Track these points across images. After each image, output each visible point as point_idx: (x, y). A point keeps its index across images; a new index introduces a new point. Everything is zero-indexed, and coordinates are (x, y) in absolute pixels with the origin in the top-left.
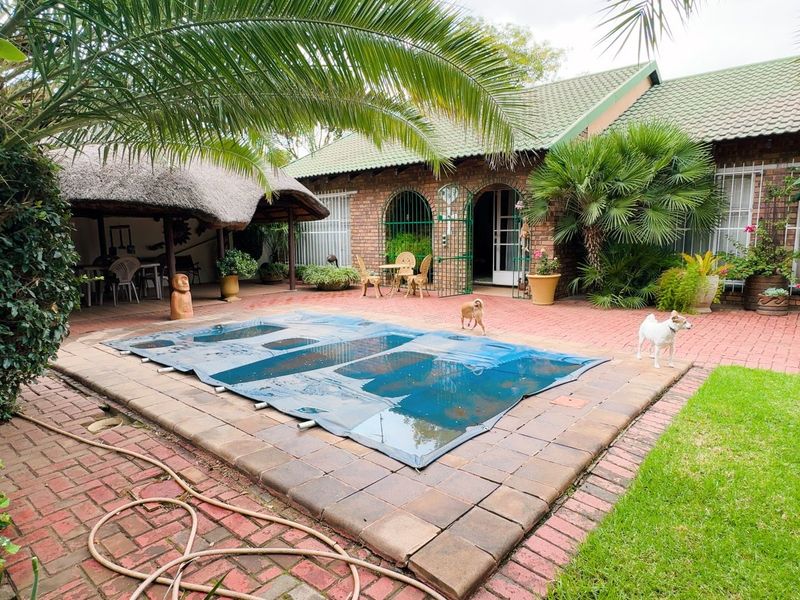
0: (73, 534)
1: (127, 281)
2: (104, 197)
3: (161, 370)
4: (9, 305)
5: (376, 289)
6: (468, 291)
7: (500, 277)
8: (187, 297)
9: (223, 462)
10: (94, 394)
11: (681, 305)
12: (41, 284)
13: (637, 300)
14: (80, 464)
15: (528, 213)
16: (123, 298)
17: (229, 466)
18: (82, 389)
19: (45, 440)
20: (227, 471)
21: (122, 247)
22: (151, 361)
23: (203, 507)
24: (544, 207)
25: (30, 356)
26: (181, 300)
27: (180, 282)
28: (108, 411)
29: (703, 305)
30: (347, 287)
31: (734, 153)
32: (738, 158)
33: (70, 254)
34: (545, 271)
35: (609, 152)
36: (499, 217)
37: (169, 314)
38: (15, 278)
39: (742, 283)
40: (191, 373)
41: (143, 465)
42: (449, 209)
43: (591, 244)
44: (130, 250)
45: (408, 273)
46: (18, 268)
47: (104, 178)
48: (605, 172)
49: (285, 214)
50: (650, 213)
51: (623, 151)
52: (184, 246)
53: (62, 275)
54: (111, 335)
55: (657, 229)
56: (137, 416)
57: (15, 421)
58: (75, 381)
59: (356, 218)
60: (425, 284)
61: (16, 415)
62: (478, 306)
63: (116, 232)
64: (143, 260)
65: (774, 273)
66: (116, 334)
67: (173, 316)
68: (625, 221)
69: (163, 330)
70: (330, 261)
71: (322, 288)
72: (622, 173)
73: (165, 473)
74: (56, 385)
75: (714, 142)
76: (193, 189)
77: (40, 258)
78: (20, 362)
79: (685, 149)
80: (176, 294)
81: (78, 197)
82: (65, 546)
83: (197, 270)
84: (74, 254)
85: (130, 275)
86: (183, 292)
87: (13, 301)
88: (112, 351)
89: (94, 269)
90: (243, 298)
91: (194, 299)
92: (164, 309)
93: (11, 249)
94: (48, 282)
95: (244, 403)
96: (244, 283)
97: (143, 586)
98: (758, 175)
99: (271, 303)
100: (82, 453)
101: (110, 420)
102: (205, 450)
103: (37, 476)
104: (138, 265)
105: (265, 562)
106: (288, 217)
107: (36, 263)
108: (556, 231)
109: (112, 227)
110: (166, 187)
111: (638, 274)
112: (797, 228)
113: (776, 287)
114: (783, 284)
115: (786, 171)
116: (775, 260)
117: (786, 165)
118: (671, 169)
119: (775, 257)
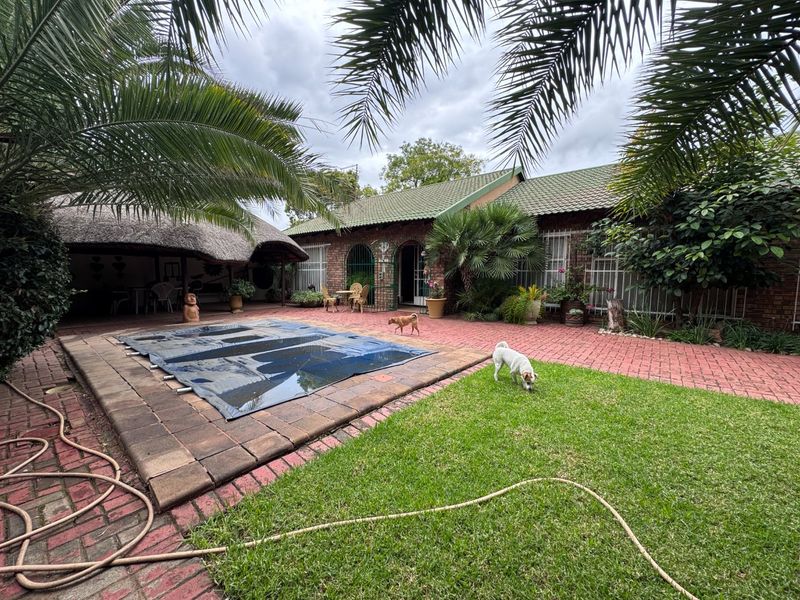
1: (165, 298)
2: (133, 241)
6: (394, 309)
7: (418, 300)
8: (195, 309)
9: (105, 414)
11: (518, 318)
13: (492, 316)
15: (429, 259)
17: (106, 417)
21: (173, 276)
23: (57, 444)
24: (437, 255)
26: (189, 310)
27: (190, 299)
28: (70, 381)
29: (532, 319)
31: (554, 223)
32: (557, 227)
34: (438, 297)
35: (472, 221)
36: (418, 261)
39: (559, 306)
42: (384, 256)
43: (465, 279)
45: (357, 297)
47: (136, 228)
48: (469, 232)
50: (499, 260)
51: (482, 221)
52: (217, 277)
54: (127, 332)
55: (502, 270)
56: (85, 383)
59: (330, 261)
61: (3, 381)
62: (415, 317)
65: (576, 299)
67: (185, 321)
68: (482, 264)
70: (310, 288)
72: (480, 234)
73: (59, 422)
75: (539, 216)
79: (523, 219)
80: (186, 306)
85: (167, 294)
86: (192, 305)
90: (245, 311)
92: (177, 316)
96: (247, 302)
98: (569, 237)
101: (68, 386)
102: (100, 406)
108: (446, 271)
111: (492, 299)
112: (592, 271)
113: (577, 308)
114: (582, 306)
115: (584, 235)
116: (578, 291)
117: (584, 231)
118: (513, 232)
119: (577, 289)
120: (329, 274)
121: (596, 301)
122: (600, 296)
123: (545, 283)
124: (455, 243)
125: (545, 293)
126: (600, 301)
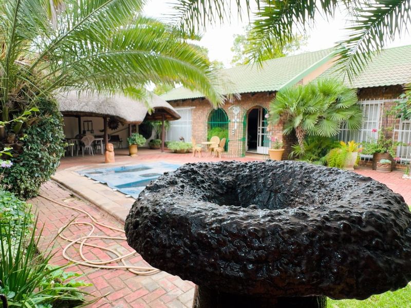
0: (54, 230)
1: (88, 146)
3: (94, 182)
4: (38, 153)
5: (199, 153)
6: (243, 156)
7: (261, 150)
8: (112, 154)
9: (108, 213)
10: (68, 190)
11: (339, 166)
12: (50, 146)
14: (59, 212)
15: (271, 120)
16: (87, 153)
17: (110, 215)
18: (64, 188)
19: (49, 204)
20: (109, 216)
21: (88, 130)
22: (92, 179)
23: (97, 226)
24: (278, 118)
25: (45, 173)
26: (109, 155)
27: (109, 147)
28: (72, 196)
29: (350, 166)
30: (188, 152)
31: (370, 93)
32: (372, 96)
33: (61, 135)
34: (277, 148)
35: (306, 93)
36: (261, 121)
37: (104, 161)
38: (41, 143)
39: (372, 156)
40: (106, 184)
41: (80, 212)
42: (236, 117)
43: (299, 136)
44: (92, 132)
45: (216, 148)
46: (42, 139)
48: (303, 101)
49: (161, 117)
50: (325, 122)
51: (313, 93)
53: (58, 143)
54: (78, 168)
55: (328, 129)
56: (82, 198)
57: (38, 197)
58: (62, 185)
59: (194, 120)
60: (222, 152)
61: (38, 195)
63: (86, 123)
64: (96, 137)
65: (385, 152)
66: (80, 168)
67: (106, 162)
68: (313, 125)
69: (101, 167)
70: (181, 140)
71: (176, 152)
72: (311, 102)
73: (88, 216)
74: (55, 186)
75: (358, 89)
76: (116, 107)
77: (50, 136)
78: (41, 175)
79: (346, 92)
80: (107, 152)
81: (69, 110)
82: (51, 233)
83: (121, 142)
84: (63, 135)
85: (90, 143)
86: (111, 151)
87: (40, 152)
88: (78, 174)
89: (75, 140)
90: (139, 155)
91: (115, 155)
92: (102, 159)
93: (40, 132)
94: (53, 145)
95: (123, 195)
96: (139, 148)
97: (71, 243)
98: (382, 104)
99: (151, 158)
100: (61, 208)
101: (73, 199)
102: (103, 210)
103: (44, 214)
104: (94, 139)
105: (113, 241)
106: (162, 119)
107: (49, 138)
108: (284, 129)
109: (84, 121)
110: (104, 106)
111: (320, 151)
112: (400, 131)
113: (385, 159)
114: (390, 158)
115: (394, 103)
116: (387, 146)
117: (394, 100)
118: (338, 101)
119: (387, 144)
120: (194, 129)
121: (403, 153)
122: (405, 150)
123: (362, 139)
124: (292, 109)
125: (361, 147)
126: (405, 154)
